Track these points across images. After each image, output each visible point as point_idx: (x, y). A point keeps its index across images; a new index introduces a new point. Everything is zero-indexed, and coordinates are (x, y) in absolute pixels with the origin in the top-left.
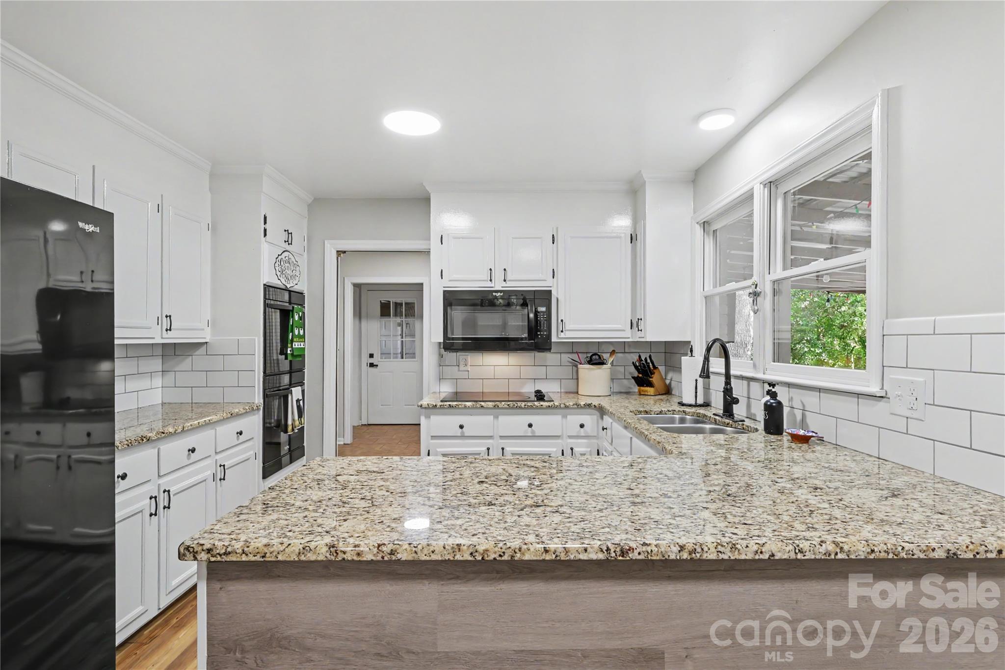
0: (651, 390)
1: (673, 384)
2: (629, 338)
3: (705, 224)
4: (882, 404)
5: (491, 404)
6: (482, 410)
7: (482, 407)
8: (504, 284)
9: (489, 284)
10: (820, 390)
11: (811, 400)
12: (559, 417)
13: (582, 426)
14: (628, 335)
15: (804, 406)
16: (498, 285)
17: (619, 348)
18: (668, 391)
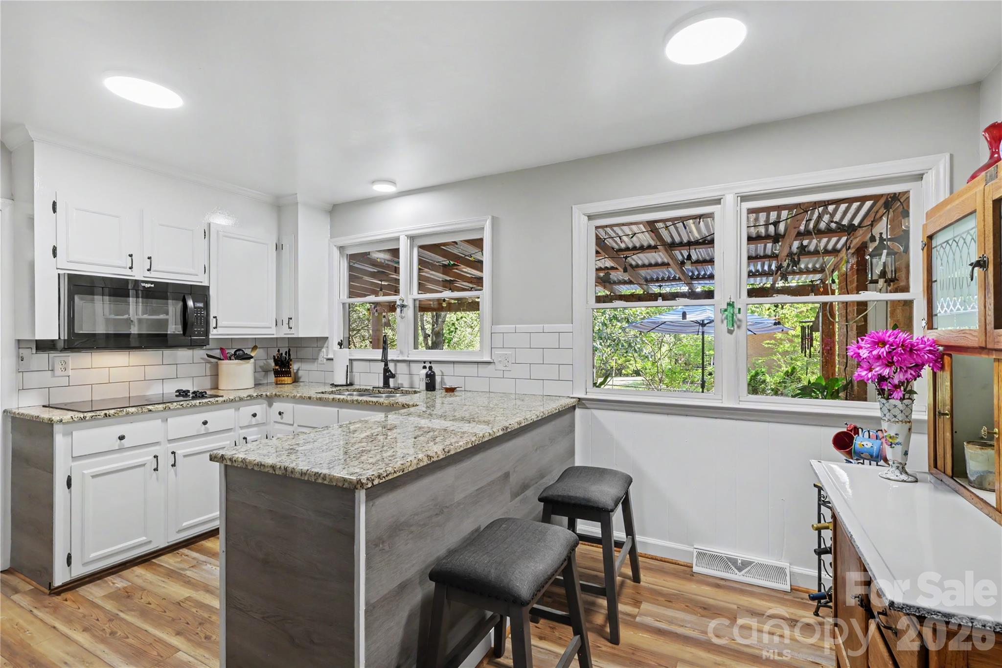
0: (287, 380)
1: (300, 373)
2: (273, 334)
3: (341, 249)
4: (491, 366)
5: (161, 407)
6: (150, 415)
7: (151, 411)
8: (148, 274)
9: (129, 272)
10: (454, 362)
11: (448, 369)
12: (233, 410)
13: (254, 415)
14: (273, 332)
15: (442, 373)
16: (138, 274)
17: (257, 343)
18: (296, 380)
